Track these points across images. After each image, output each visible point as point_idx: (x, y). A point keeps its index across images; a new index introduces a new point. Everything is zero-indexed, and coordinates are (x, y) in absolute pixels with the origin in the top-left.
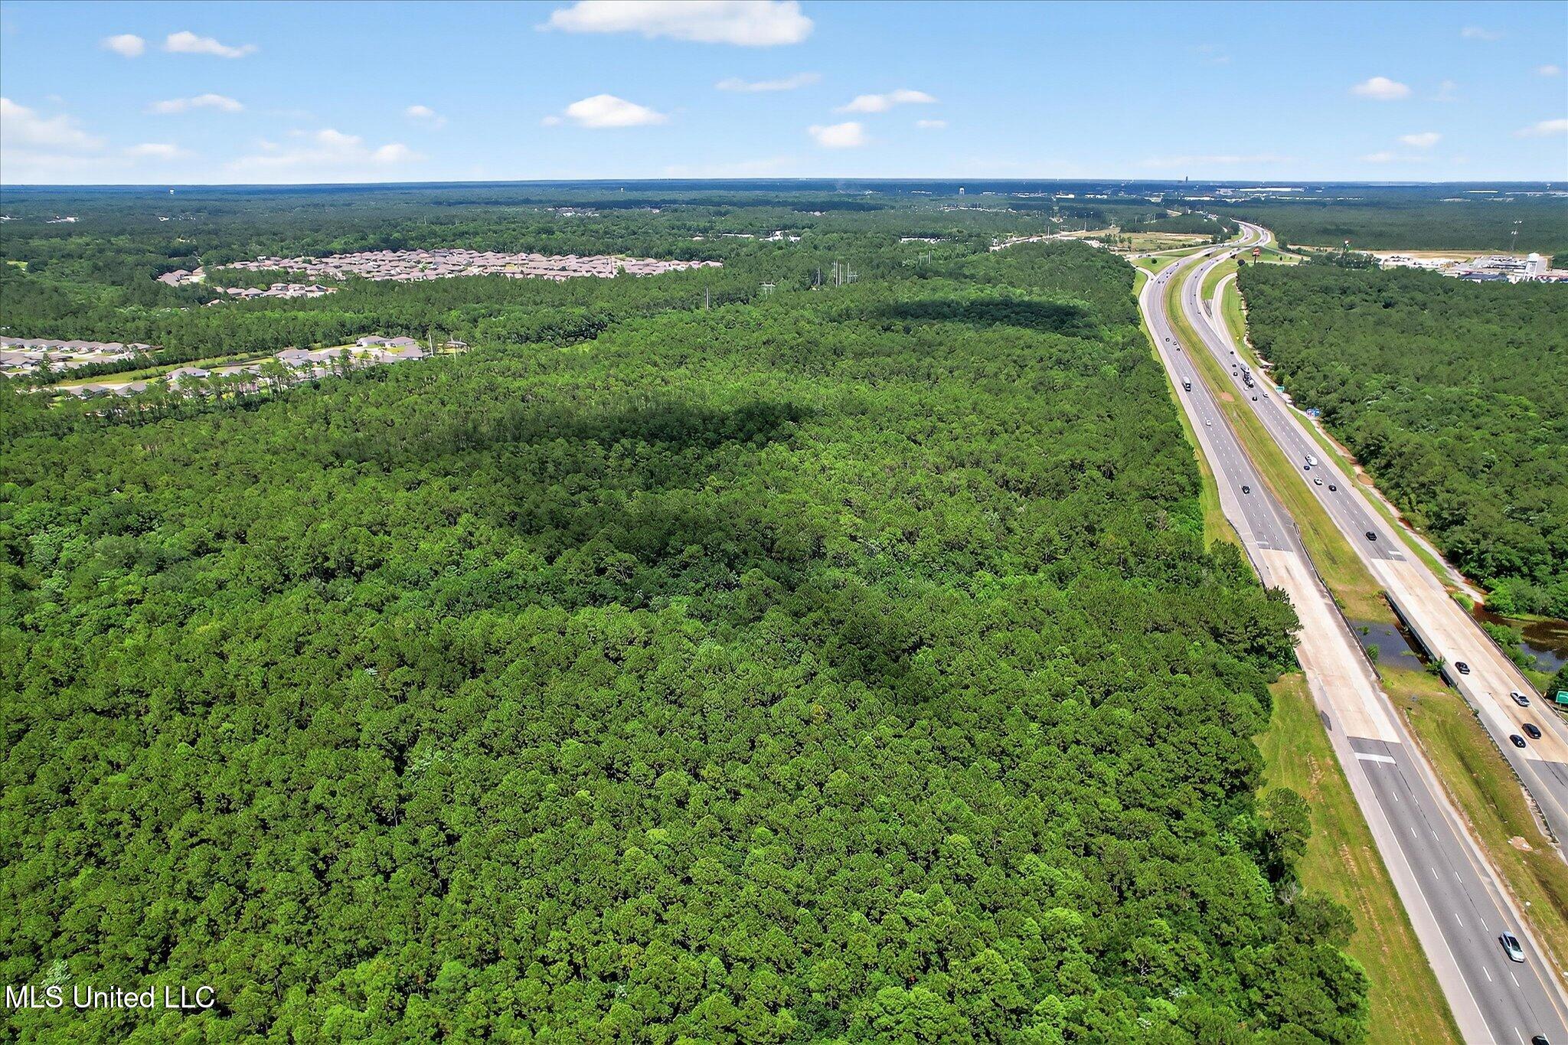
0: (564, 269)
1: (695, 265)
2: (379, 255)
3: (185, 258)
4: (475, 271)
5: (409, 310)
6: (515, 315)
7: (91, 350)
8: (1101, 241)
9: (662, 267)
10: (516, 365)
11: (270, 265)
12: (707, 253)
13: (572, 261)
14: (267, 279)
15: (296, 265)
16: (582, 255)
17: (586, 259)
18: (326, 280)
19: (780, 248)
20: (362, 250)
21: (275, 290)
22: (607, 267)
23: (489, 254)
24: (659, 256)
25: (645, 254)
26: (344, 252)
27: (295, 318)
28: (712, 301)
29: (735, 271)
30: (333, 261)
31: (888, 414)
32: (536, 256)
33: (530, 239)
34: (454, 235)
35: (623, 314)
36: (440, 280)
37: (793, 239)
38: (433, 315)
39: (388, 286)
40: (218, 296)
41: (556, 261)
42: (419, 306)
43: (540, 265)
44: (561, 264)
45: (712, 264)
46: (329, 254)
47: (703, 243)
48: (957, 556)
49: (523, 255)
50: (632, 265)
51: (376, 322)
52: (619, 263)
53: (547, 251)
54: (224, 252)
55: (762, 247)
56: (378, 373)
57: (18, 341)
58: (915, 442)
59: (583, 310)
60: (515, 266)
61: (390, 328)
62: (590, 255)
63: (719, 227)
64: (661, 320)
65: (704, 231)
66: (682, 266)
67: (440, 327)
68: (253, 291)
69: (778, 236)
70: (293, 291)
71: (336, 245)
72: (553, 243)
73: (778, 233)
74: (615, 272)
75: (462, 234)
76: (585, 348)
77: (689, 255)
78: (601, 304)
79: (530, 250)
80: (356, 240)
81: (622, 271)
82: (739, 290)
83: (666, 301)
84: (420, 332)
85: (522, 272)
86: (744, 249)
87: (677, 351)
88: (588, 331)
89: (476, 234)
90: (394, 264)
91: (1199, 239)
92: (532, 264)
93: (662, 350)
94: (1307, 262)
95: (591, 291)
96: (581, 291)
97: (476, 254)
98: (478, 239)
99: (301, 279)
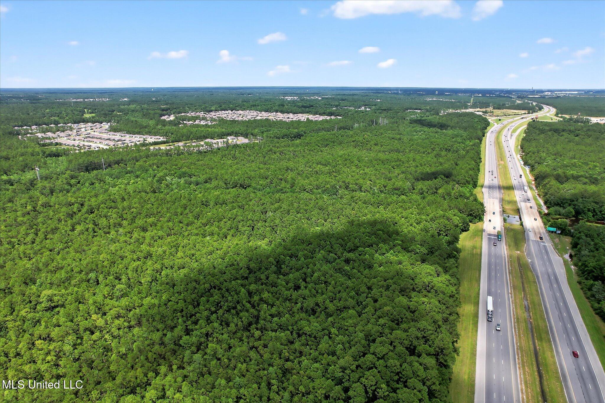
0: (288, 118)
1: (333, 117)
2: (227, 112)
3: (167, 111)
4: (258, 118)
5: (243, 129)
6: (275, 131)
7: (151, 138)
8: (483, 112)
9: (321, 118)
10: (277, 145)
11: (193, 114)
12: (337, 114)
13: (291, 115)
14: (195, 119)
15: (201, 114)
16: (294, 113)
17: (296, 115)
18: (212, 120)
19: (363, 112)
20: (222, 110)
21: (197, 122)
22: (303, 117)
23: (263, 112)
24: (320, 114)
25: (315, 114)
26: (216, 110)
27: (208, 131)
28: (337, 129)
29: (346, 120)
30: (213, 113)
31: (387, 161)
32: (279, 113)
33: (277, 108)
34: (251, 106)
35: (308, 132)
36: (249, 120)
37: (368, 109)
38: (250, 130)
39: (234, 121)
40: (181, 124)
41: (286, 115)
42: (245, 128)
43: (280, 116)
44: (288, 116)
45: (338, 117)
46: (211, 111)
47: (336, 110)
48: (396, 192)
49: (274, 113)
50: (311, 117)
51: (233, 132)
52: (307, 117)
53: (282, 112)
54: (178, 110)
55: (356, 112)
56: (236, 146)
57: (131, 135)
58: (394, 168)
59: (296, 130)
60: (272, 116)
61: (237, 134)
62: (297, 114)
63: (341, 104)
64: (320, 134)
65: (337, 106)
66: (328, 118)
67: (252, 134)
68: (191, 122)
69: (363, 108)
70: (203, 123)
71: (213, 108)
72: (284, 109)
73: (363, 107)
74: (306, 119)
75: (254, 106)
76: (298, 141)
77: (330, 114)
78: (301, 129)
79: (277, 111)
80: (219, 107)
81: (308, 119)
82: (347, 126)
83: (323, 129)
84: (246, 136)
85: (275, 119)
86: (350, 113)
87: (326, 143)
88: (298, 136)
89: (258, 106)
90: (233, 115)
91: (523, 112)
92: (278, 116)
93: (321, 142)
94: (561, 121)
95: (299, 125)
96: (295, 125)
97: (259, 112)
98: (259, 107)
99: (204, 119)
